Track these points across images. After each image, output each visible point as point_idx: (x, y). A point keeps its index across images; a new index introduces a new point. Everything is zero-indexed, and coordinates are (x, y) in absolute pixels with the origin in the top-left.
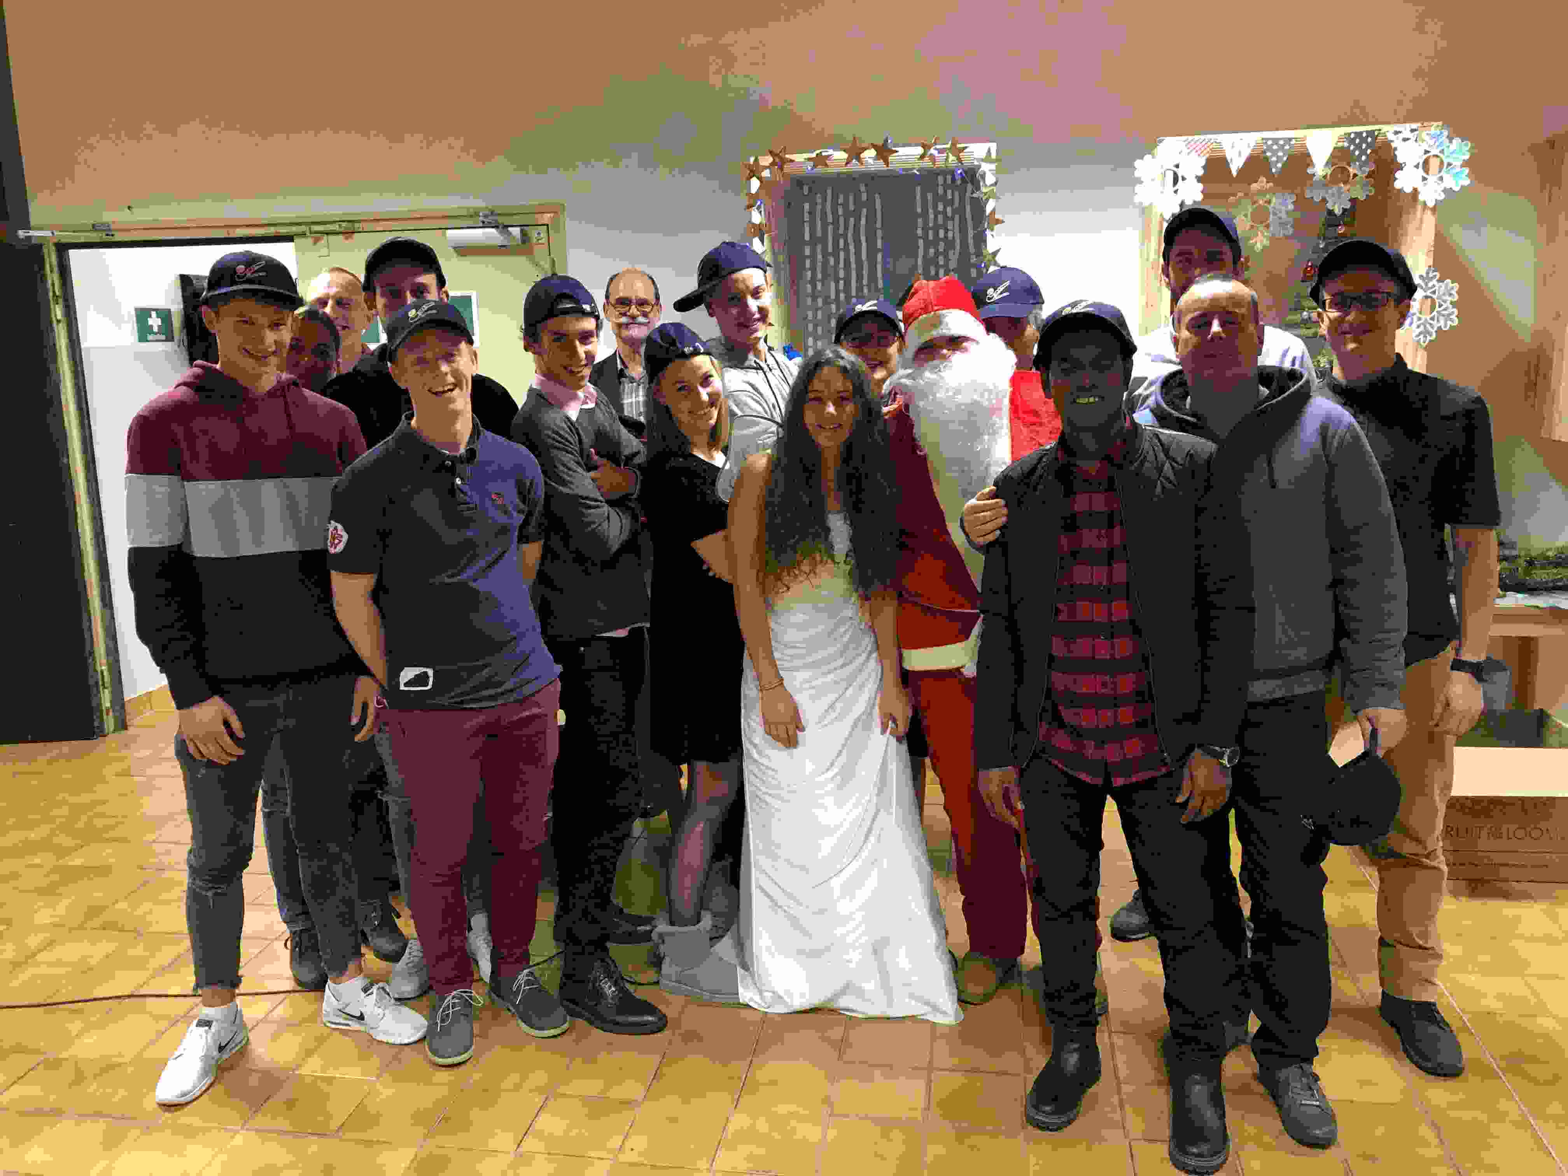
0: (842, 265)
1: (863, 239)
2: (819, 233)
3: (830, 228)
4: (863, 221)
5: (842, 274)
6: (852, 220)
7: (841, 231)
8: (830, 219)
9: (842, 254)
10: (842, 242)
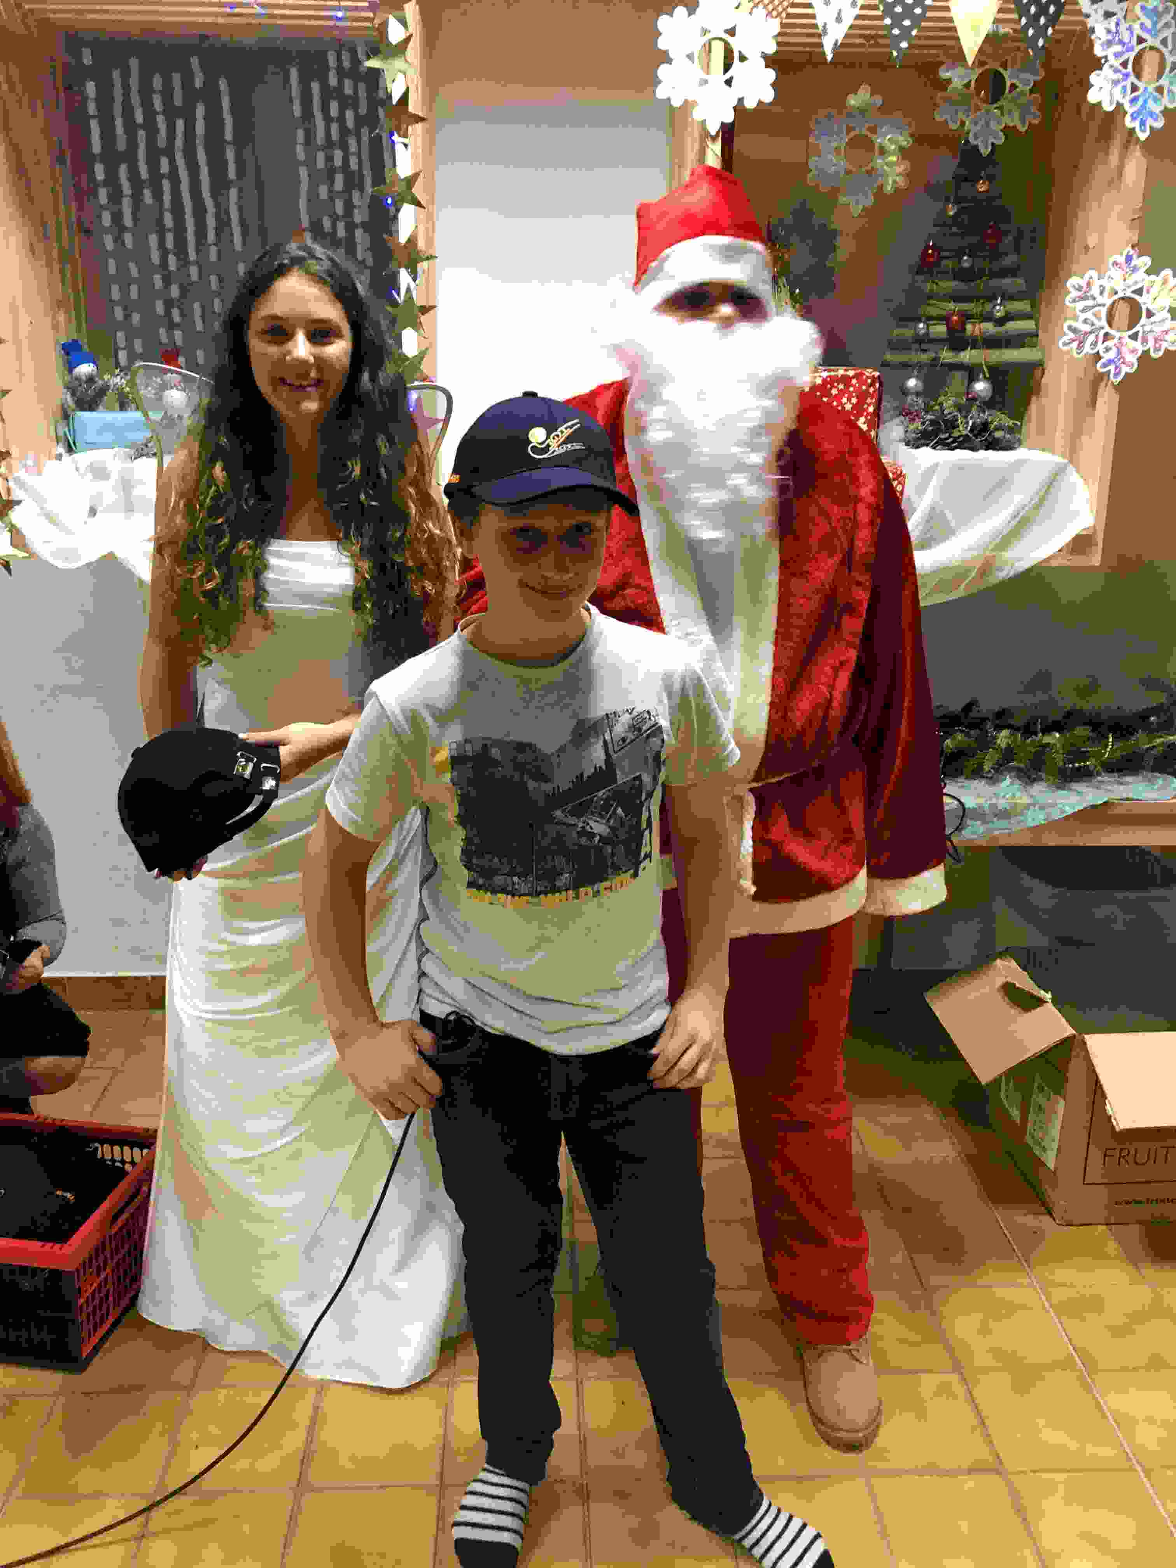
0: (167, 203)
1: (201, 156)
2: (121, 145)
3: (141, 133)
4: (200, 128)
5: (168, 220)
6: (180, 124)
7: (162, 141)
8: (139, 118)
9: (166, 185)
10: (164, 162)
